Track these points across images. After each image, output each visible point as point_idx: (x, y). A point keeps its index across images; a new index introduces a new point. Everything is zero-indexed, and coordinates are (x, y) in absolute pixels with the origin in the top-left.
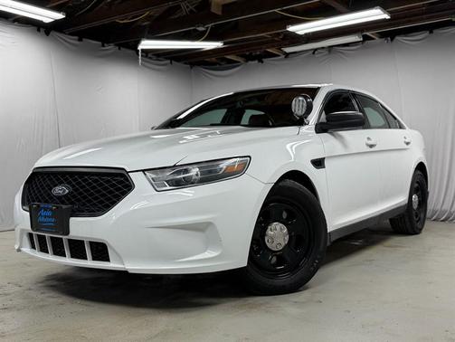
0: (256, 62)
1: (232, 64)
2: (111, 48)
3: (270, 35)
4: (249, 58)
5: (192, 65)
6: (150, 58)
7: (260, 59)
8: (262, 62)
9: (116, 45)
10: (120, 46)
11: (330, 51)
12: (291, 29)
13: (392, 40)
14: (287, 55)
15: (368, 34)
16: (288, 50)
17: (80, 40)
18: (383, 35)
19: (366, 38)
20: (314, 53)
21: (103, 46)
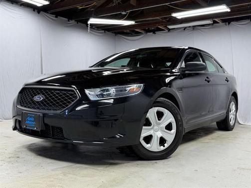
0: (152, 33)
1: (138, 34)
2: (73, 22)
3: (161, 18)
4: (148, 31)
5: (116, 34)
6: (94, 29)
7: (154, 32)
9: (76, 21)
10: (78, 21)
11: (193, 29)
12: (174, 15)
13: (229, 24)
14: (169, 30)
15: (216, 20)
16: (170, 27)
17: (56, 17)
18: (224, 21)
19: (215, 22)
20: (184, 29)
21: (69, 21)
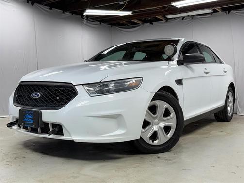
0: (149, 24)
1: (135, 25)
2: (68, 14)
3: (160, 8)
4: (145, 22)
5: (112, 25)
6: (89, 20)
7: (151, 22)
8: (152, 24)
9: (70, 12)
10: (73, 13)
11: (192, 19)
12: (174, 4)
13: (229, 12)
14: (167, 20)
15: (216, 8)
16: (169, 17)
17: (51, 9)
18: (223, 10)
19: (215, 11)
20: (183, 19)
21: (63, 13)
